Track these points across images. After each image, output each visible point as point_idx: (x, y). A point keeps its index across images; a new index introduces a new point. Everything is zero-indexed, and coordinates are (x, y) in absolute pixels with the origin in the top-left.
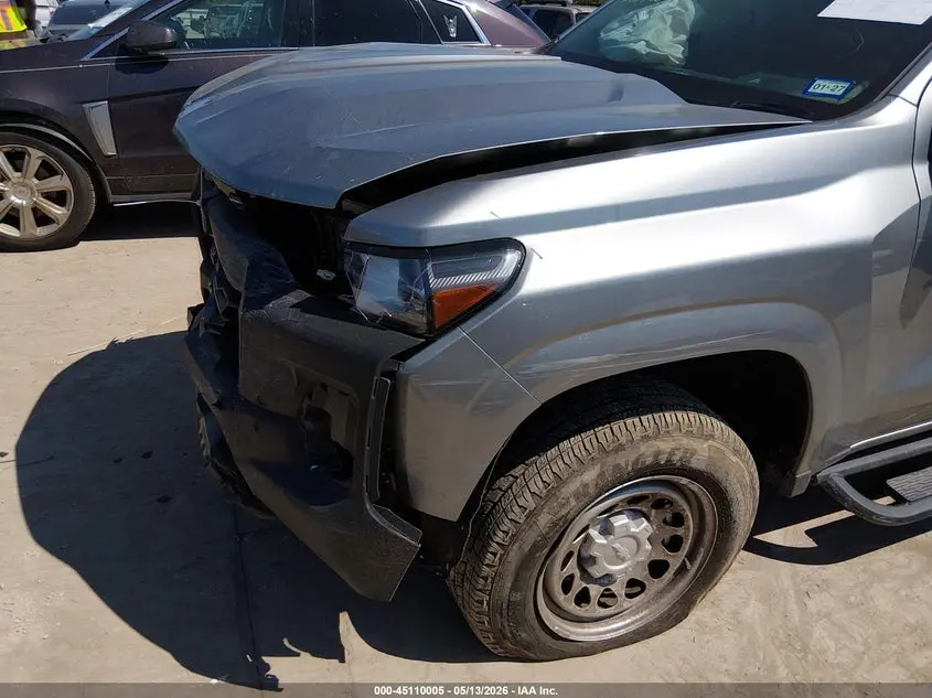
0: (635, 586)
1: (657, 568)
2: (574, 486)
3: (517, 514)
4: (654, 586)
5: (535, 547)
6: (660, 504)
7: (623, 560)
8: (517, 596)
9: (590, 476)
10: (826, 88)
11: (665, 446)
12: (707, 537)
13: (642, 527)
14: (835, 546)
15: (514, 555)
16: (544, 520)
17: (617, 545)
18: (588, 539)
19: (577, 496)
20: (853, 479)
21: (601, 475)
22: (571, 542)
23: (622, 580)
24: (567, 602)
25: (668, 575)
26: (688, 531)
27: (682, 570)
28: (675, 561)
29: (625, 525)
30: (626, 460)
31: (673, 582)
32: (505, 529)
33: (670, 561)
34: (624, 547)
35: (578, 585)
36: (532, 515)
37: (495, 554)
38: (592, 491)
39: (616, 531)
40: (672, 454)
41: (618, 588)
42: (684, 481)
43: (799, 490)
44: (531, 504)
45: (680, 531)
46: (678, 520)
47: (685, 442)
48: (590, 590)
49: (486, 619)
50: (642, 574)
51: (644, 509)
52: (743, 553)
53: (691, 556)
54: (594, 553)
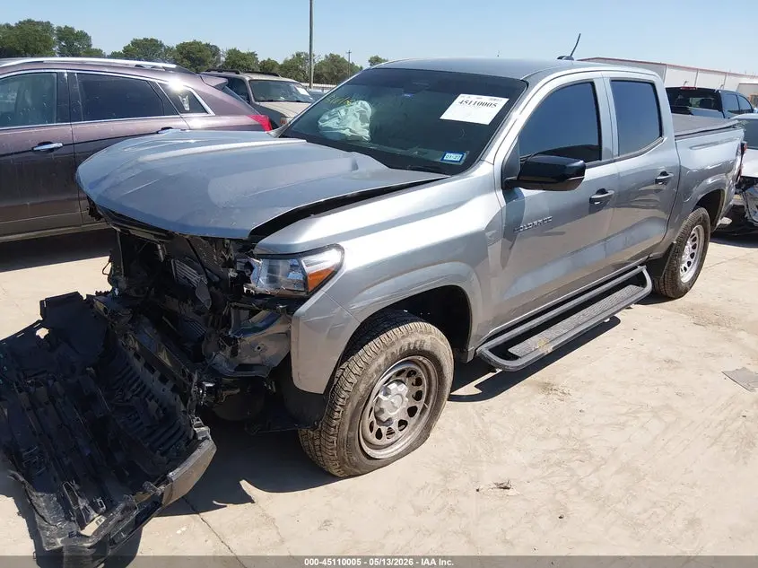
0: (402, 423)
1: (412, 411)
2: (374, 367)
3: (349, 387)
4: (412, 421)
5: (359, 404)
6: (411, 373)
7: (397, 408)
8: (352, 434)
9: (381, 360)
10: (452, 157)
11: (412, 340)
12: (433, 388)
13: (403, 389)
14: (489, 391)
15: (348, 412)
16: (362, 387)
17: (393, 400)
18: (378, 400)
19: (376, 372)
20: (492, 350)
21: (386, 359)
22: (372, 400)
23: (396, 421)
24: (372, 437)
25: (417, 415)
26: (424, 388)
27: (424, 409)
28: (420, 405)
29: (397, 389)
30: (396, 349)
31: (420, 418)
32: (343, 396)
33: (418, 406)
34: (396, 400)
35: (376, 427)
36: (356, 386)
37: (339, 412)
38: (383, 368)
39: (392, 392)
40: (415, 343)
41: (394, 426)
42: (421, 358)
43: (470, 358)
44: (354, 379)
45: (421, 388)
46: (419, 382)
47: (420, 336)
48: (382, 429)
49: (335, 452)
50: (405, 417)
51: (403, 379)
52: (448, 402)
53: (427, 401)
54: (383, 406)
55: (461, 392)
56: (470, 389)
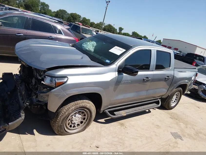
0: (78, 125)
1: (82, 122)
2: (71, 109)
3: (63, 112)
4: (81, 125)
5: (65, 117)
6: (83, 113)
7: (77, 121)
8: (62, 124)
9: (73, 108)
11: (83, 104)
12: (89, 118)
13: (80, 116)
14: (107, 122)
15: (62, 118)
16: (67, 113)
17: (76, 118)
18: (72, 117)
19: (71, 110)
20: (109, 112)
21: (75, 107)
22: (70, 117)
23: (77, 124)
24: (68, 127)
25: (83, 123)
26: (86, 117)
27: (85, 123)
28: (84, 121)
29: (78, 116)
30: (78, 106)
31: (84, 125)
32: (61, 114)
33: (83, 121)
34: (77, 119)
35: (70, 124)
36: (65, 113)
37: (59, 118)
38: (74, 110)
39: (76, 116)
40: (84, 105)
41: (76, 125)
42: (86, 109)
43: (101, 112)
44: (65, 111)
45: (85, 117)
46: (85, 115)
47: (86, 104)
48: (73, 126)
49: (57, 128)
50: (79, 123)
51: (80, 113)
52: (93, 122)
53: (86, 121)
54: (73, 119)
55: (100, 120)
56: (103, 120)
